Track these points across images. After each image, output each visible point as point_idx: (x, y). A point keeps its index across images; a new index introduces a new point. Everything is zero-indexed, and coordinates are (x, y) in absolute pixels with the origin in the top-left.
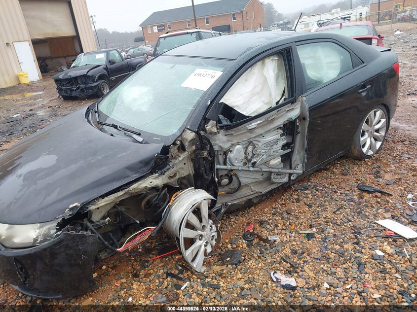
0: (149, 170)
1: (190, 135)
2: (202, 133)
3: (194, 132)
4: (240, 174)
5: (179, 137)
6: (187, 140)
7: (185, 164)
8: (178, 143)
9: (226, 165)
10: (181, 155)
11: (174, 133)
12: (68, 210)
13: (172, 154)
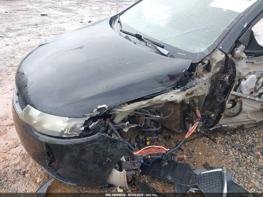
0: (174, 85)
1: (219, 56)
2: (230, 56)
3: (224, 53)
4: (244, 102)
5: (207, 56)
6: (215, 60)
7: (205, 84)
8: (206, 62)
9: (236, 91)
10: (205, 75)
11: (202, 51)
12: (96, 110)
13: (198, 72)
